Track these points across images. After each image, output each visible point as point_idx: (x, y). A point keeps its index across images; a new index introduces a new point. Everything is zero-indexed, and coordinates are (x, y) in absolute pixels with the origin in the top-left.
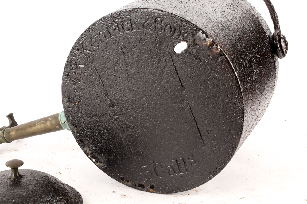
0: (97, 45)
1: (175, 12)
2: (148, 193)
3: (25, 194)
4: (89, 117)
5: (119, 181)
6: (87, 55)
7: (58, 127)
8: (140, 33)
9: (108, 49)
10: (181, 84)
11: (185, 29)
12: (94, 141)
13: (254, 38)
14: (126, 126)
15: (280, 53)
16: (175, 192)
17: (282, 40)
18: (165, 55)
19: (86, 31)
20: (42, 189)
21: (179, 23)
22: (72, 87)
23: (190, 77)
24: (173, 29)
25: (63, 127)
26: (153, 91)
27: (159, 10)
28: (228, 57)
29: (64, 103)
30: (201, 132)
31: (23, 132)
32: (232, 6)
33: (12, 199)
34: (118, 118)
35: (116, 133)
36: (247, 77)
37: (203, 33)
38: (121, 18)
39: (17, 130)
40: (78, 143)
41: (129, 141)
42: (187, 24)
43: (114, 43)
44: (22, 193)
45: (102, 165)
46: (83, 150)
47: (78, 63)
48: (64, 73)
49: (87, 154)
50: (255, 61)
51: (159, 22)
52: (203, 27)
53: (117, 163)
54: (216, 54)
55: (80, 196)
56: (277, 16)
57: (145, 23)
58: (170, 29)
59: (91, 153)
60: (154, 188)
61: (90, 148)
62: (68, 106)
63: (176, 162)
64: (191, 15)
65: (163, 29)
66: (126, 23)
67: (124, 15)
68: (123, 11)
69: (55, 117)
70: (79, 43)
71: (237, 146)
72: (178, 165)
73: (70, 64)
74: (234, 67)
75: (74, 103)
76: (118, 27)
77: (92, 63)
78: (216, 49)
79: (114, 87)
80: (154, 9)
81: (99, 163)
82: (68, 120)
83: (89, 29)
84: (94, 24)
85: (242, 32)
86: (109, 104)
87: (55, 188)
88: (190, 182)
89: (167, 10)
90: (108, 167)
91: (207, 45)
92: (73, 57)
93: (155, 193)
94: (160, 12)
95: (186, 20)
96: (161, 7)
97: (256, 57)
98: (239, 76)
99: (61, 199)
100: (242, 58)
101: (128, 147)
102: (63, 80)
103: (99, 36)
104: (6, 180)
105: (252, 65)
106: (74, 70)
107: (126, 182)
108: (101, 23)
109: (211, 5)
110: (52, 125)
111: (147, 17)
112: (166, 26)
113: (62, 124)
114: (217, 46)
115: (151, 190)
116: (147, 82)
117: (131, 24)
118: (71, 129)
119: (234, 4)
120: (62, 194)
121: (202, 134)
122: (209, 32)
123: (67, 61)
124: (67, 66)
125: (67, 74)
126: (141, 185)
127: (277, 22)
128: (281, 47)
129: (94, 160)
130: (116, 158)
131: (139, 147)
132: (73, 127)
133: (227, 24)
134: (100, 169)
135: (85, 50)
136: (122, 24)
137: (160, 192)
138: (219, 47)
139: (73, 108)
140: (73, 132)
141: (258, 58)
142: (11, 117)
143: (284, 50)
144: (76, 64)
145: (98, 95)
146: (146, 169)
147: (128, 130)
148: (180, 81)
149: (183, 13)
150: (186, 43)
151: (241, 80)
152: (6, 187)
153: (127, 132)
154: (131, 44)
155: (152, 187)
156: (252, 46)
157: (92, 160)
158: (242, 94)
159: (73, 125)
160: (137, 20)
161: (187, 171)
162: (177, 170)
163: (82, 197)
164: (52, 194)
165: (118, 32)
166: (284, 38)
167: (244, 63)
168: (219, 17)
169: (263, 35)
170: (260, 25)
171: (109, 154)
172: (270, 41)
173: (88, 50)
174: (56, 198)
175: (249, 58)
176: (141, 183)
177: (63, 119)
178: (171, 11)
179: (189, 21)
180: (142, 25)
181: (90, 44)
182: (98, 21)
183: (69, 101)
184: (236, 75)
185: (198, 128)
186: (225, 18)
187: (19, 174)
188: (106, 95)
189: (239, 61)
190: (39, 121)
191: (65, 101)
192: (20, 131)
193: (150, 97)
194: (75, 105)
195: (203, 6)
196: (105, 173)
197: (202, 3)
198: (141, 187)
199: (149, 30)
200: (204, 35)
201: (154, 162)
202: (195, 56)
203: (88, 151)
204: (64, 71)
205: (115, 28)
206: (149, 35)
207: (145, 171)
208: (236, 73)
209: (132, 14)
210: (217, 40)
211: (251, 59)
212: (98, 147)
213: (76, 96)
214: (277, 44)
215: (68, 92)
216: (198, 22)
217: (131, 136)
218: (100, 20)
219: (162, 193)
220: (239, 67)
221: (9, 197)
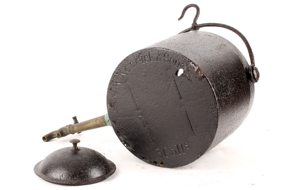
0: (129, 70)
1: (176, 51)
2: (159, 167)
3: (80, 159)
4: (123, 117)
5: (141, 159)
6: (123, 76)
7: (104, 124)
8: (155, 63)
9: (135, 73)
10: (180, 96)
11: (182, 61)
12: (126, 132)
13: (232, 69)
14: (146, 123)
15: (253, 80)
16: (176, 167)
17: (254, 71)
18: (170, 77)
19: (122, 61)
20: (91, 157)
21: (179, 57)
22: (113, 97)
23: (185, 91)
24: (175, 61)
25: (107, 124)
26: (162, 100)
27: (166, 49)
28: (208, 79)
29: (108, 107)
30: (192, 127)
31: (82, 127)
32: (219, 47)
33: (73, 161)
34: (141, 117)
35: (140, 127)
36: (222, 92)
37: (193, 63)
38: (143, 53)
39: (78, 126)
40: (116, 133)
41: (148, 132)
42: (183, 58)
43: (139, 69)
44: (78, 158)
45: (131, 148)
46: (119, 138)
47: (117, 82)
48: (108, 88)
49: (121, 141)
50: (231, 83)
51: (166, 57)
52: (193, 60)
53: (140, 147)
54: (201, 76)
55: (115, 165)
56: (253, 54)
57: (158, 57)
58: (173, 61)
59: (124, 140)
60: (163, 164)
61: (123, 137)
62: (110, 109)
63: (177, 147)
64: (187, 52)
65: (169, 60)
66: (146, 57)
67: (145, 52)
68: (145, 49)
69: (103, 118)
70: (118, 69)
71: (214, 136)
72: (178, 149)
73: (113, 82)
74: (212, 85)
75: (114, 107)
76: (142, 59)
77: (126, 82)
78: (200, 73)
79: (139, 97)
80: (163, 49)
81: (129, 147)
82: (110, 118)
83: (124, 60)
84: (127, 57)
85: (223, 64)
86: (136, 108)
87: (99, 158)
88: (185, 160)
89: (171, 49)
90: (135, 150)
91: (195, 71)
92: (114, 78)
93: (164, 167)
94: (167, 50)
95: (183, 56)
96: (168, 47)
97: (232, 80)
98: (215, 91)
99: (102, 164)
100: (219, 80)
101: (147, 136)
102: (108, 92)
103: (130, 65)
104: (70, 151)
105: (227, 85)
106: (115, 86)
107: (146, 160)
108: (132, 57)
109: (203, 46)
110: (100, 122)
111: (159, 53)
112: (171, 59)
113: (107, 121)
114: (201, 72)
115: (161, 165)
116: (159, 94)
117: (150, 58)
118: (112, 124)
119: (221, 46)
120: (103, 162)
121: (193, 128)
122: (196, 63)
123: (110, 80)
124: (110, 84)
125: (110, 88)
126: (155, 162)
127: (253, 59)
128: (254, 75)
129: (126, 145)
130: (140, 144)
131: (154, 136)
132: (113, 123)
133: (212, 59)
134: (130, 151)
135: (122, 73)
136: (144, 57)
137: (167, 167)
138: (202, 73)
139: (113, 110)
140: (113, 126)
141: (233, 81)
142: (75, 118)
143: (256, 77)
144: (116, 82)
145: (129, 102)
146: (158, 151)
147: (147, 125)
148: (179, 93)
149: (181, 51)
150: (183, 70)
151: (217, 94)
152: (69, 155)
153: (146, 127)
154: (149, 70)
155: (162, 163)
156: (230, 74)
157: (124, 145)
158: (217, 102)
159: (113, 121)
160: (153, 55)
161: (184, 152)
162: (178, 152)
163: (116, 166)
164: (96, 161)
165: (142, 62)
166: (256, 70)
167: (221, 83)
168: (207, 54)
169: (241, 67)
170: (240, 60)
171: (135, 141)
172: (246, 71)
173: (123, 73)
174: (99, 163)
175: (225, 81)
176: (155, 161)
177: (107, 118)
178: (174, 50)
179: (184, 56)
180: (156, 58)
181: (125, 70)
182: (130, 55)
183: (111, 106)
184: (213, 90)
185: (190, 124)
186: (211, 55)
187: (77, 148)
188: (134, 102)
189: (217, 82)
190: (92, 120)
191: (109, 106)
192: (80, 127)
193: (161, 104)
194: (115, 108)
195: (198, 47)
196: (133, 153)
197: (197, 45)
198: (155, 163)
199: (161, 61)
200: (193, 65)
201: (163, 146)
202: (188, 78)
203: (122, 139)
204: (109, 87)
205: (140, 60)
206: (160, 65)
207: (158, 152)
208: (213, 89)
209: (150, 51)
210: (202, 68)
211: (227, 82)
212: (128, 137)
213: (115, 102)
214: (251, 73)
215: (111, 100)
216: (190, 57)
217: (149, 129)
218: (131, 55)
219: (168, 168)
220: (216, 86)
221: (70, 160)
